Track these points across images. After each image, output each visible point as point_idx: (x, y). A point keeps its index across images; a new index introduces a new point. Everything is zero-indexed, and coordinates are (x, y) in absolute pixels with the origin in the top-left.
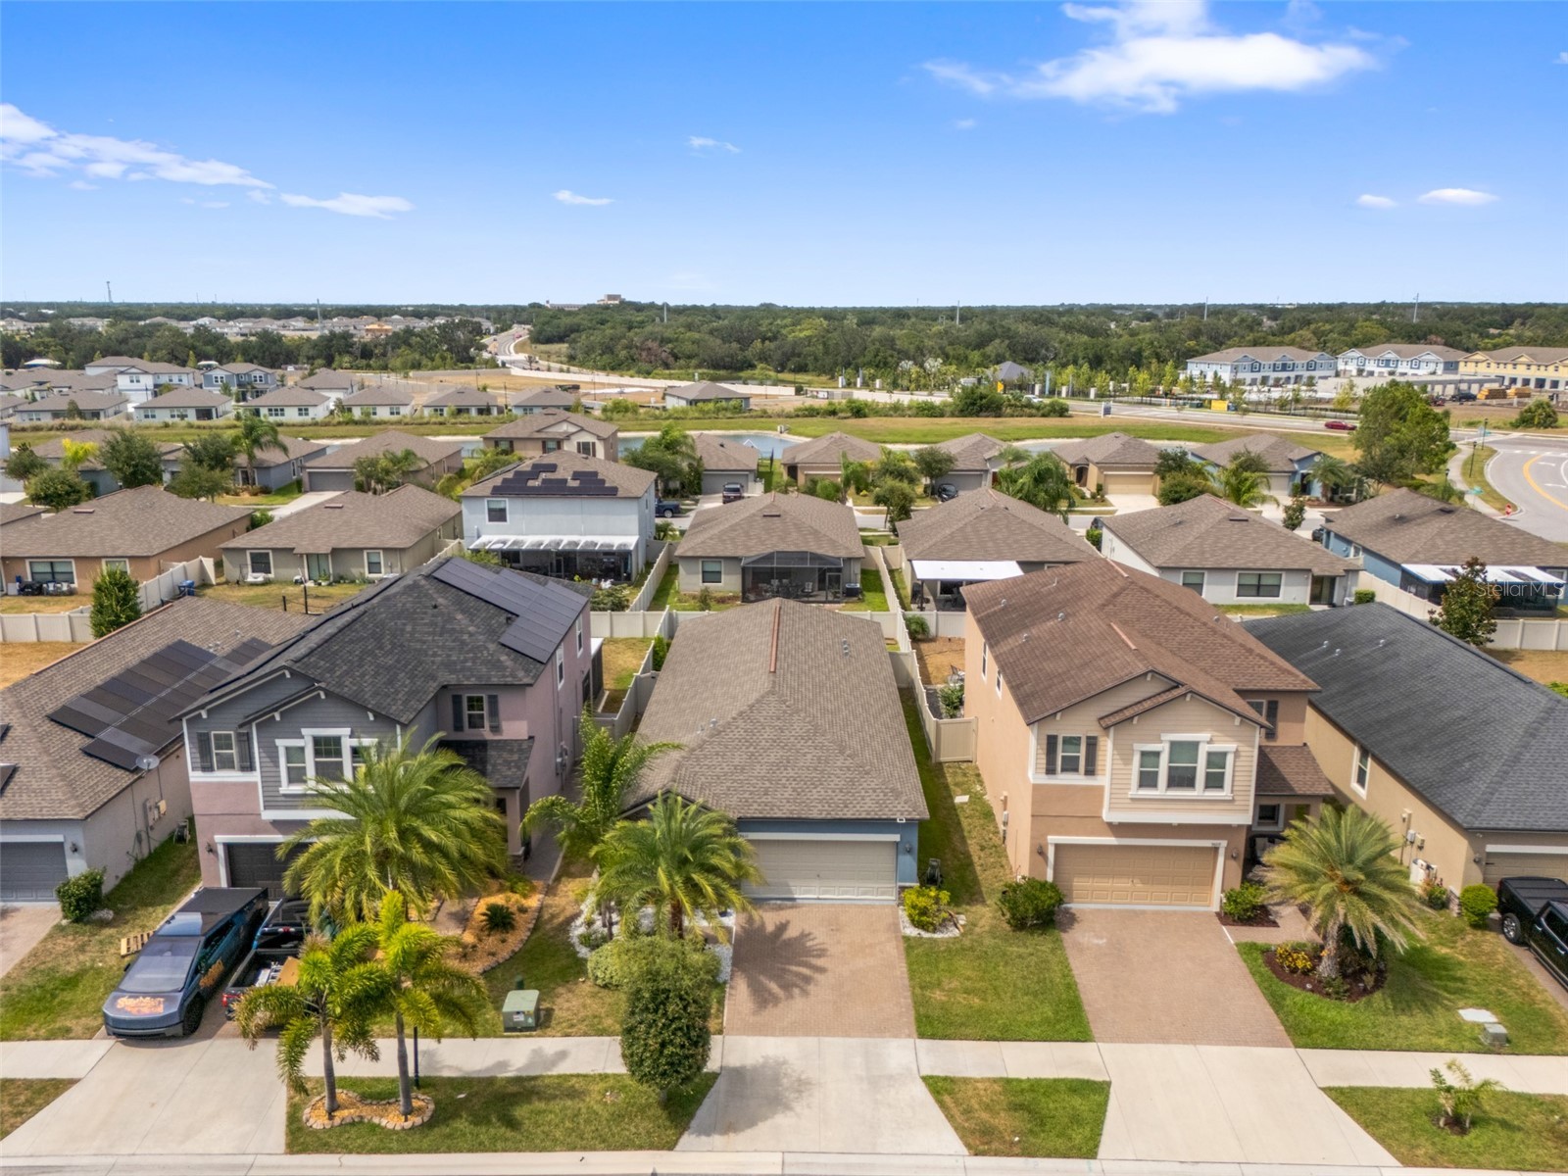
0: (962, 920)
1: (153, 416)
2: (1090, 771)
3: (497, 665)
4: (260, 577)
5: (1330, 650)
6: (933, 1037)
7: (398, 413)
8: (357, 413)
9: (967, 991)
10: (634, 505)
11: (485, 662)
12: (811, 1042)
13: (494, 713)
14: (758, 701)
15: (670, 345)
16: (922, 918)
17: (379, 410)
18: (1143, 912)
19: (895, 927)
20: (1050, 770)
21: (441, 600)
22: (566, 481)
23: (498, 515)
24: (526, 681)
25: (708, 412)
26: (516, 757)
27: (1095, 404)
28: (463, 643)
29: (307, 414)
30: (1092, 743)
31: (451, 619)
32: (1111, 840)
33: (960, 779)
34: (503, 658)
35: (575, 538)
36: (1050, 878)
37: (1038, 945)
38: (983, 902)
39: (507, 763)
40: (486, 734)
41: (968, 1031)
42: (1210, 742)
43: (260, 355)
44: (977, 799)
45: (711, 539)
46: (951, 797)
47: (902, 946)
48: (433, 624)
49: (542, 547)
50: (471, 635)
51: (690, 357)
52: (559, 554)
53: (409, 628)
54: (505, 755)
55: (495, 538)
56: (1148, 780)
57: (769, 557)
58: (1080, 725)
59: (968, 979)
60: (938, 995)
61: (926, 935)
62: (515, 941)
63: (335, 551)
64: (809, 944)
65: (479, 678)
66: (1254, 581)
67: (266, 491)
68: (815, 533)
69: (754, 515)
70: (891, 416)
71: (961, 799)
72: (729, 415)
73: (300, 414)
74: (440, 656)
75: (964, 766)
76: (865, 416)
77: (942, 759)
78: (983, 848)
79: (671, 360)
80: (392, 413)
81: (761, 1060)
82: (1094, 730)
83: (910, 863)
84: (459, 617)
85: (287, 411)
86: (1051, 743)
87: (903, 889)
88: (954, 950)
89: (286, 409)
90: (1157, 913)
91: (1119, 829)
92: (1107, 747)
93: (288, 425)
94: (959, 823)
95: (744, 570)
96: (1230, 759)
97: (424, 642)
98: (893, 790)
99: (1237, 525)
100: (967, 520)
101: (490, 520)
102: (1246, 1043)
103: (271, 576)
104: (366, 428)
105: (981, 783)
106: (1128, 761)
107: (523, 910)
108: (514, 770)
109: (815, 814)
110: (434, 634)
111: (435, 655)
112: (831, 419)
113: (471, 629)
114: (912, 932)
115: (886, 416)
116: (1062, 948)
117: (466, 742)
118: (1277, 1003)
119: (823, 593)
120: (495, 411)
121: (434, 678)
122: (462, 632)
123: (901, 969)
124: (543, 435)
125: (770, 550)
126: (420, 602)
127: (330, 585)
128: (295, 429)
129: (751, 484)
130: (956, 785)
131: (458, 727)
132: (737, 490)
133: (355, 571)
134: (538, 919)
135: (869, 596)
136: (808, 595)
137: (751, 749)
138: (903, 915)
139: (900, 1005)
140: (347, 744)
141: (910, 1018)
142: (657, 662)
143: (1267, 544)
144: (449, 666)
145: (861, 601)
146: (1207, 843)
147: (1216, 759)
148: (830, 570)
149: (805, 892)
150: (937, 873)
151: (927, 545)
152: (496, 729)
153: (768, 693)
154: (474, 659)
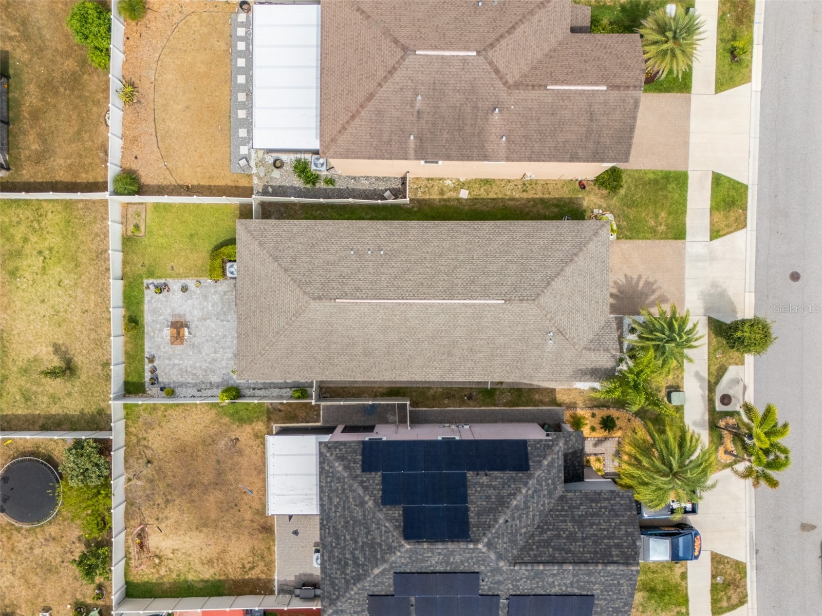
3: (551, 465)
6: (684, 233)
9: (657, 216)
11: (549, 472)
12: (688, 282)
28: (535, 492)
31: (517, 508)
47: (623, 240)
50: (528, 489)
53: (524, 530)
59: (648, 215)
60: (662, 228)
71: (464, 194)
74: (544, 502)
81: (700, 301)
97: (534, 515)
108: (572, 437)
110: (527, 514)
111: (543, 505)
122: (526, 496)
123: (640, 243)
126: (503, 534)
137: (574, 311)
141: (674, 242)
154: (547, 480)
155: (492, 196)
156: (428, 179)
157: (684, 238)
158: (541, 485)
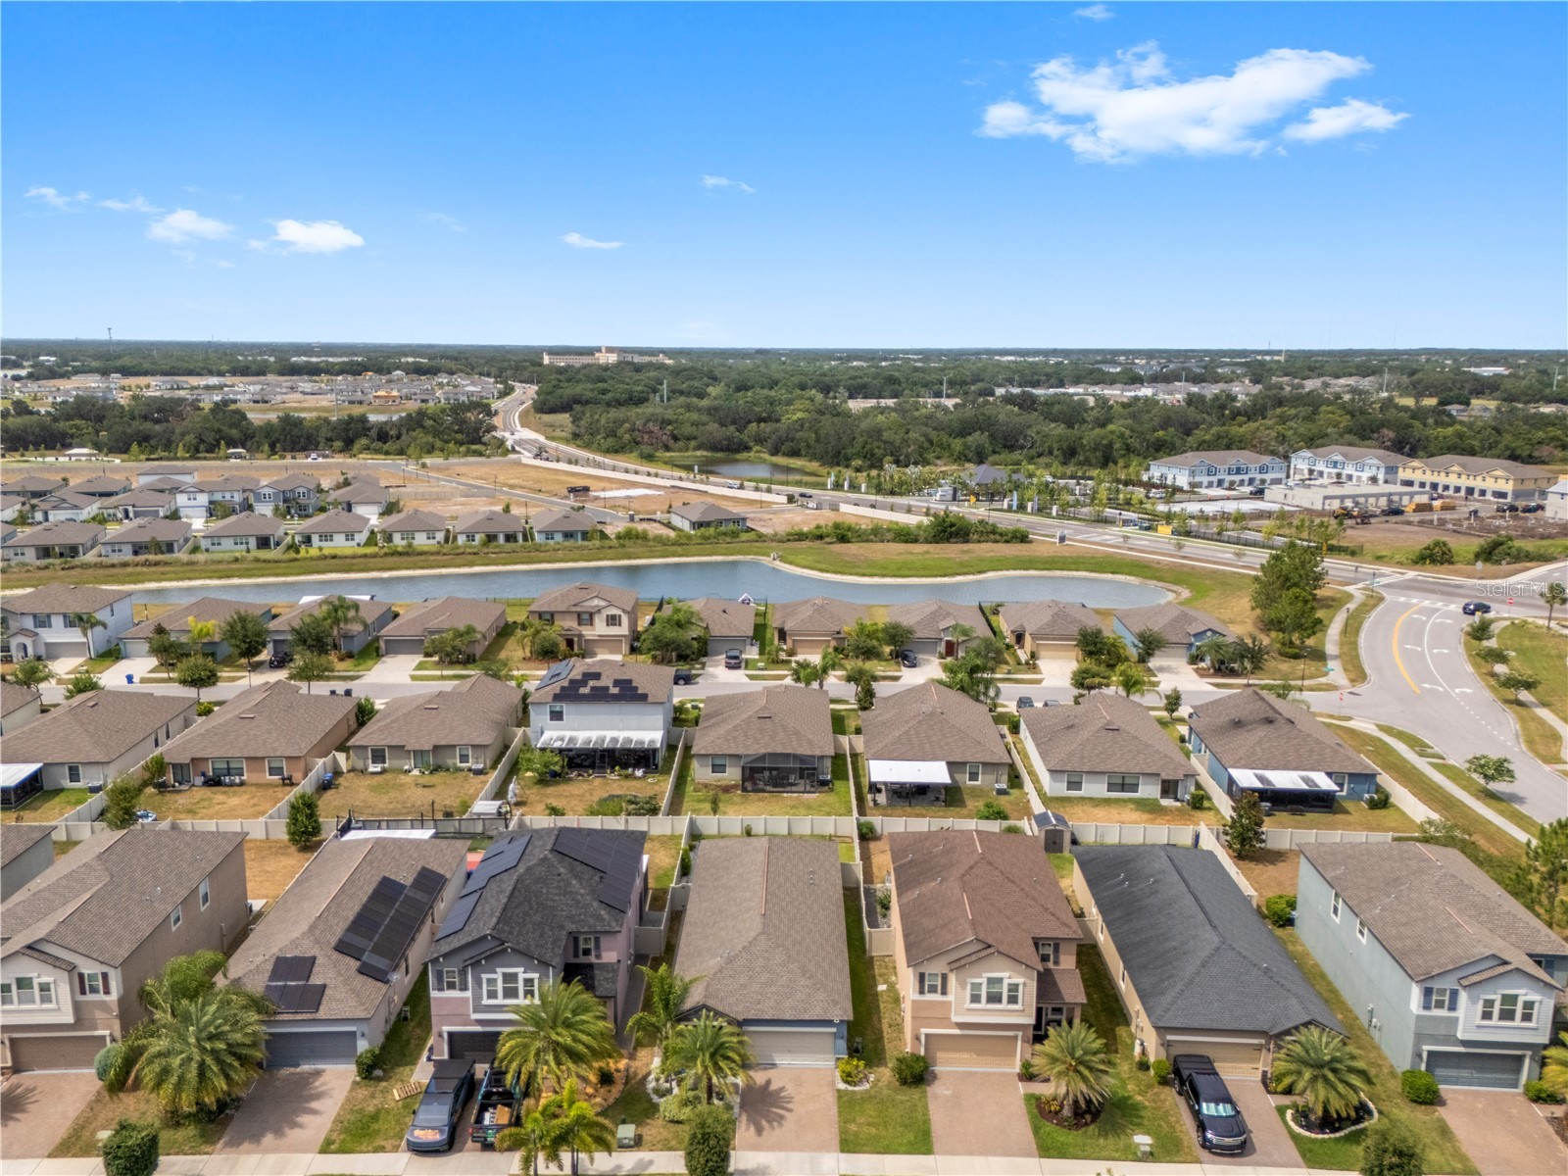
0: (872, 1078)
1: (219, 544)
2: (944, 992)
3: (599, 918)
4: (378, 768)
5: (1123, 881)
6: (848, 1152)
7: (434, 538)
8: (398, 541)
9: (869, 1125)
10: (660, 709)
11: (593, 915)
12: (782, 1155)
13: (597, 947)
14: (755, 939)
15: (670, 427)
16: (848, 1078)
17: (417, 535)
18: (976, 1073)
19: (833, 1083)
20: (922, 992)
21: (562, 870)
22: (607, 688)
23: (557, 716)
24: (617, 929)
25: (709, 538)
26: (611, 975)
27: (1055, 522)
28: (578, 902)
29: (353, 539)
30: (944, 978)
31: (569, 884)
32: (957, 1031)
33: (883, 971)
34: (603, 912)
35: (615, 734)
36: (922, 1053)
37: (914, 1093)
38: (886, 1065)
39: (606, 979)
40: (592, 959)
41: (866, 1148)
42: (1010, 978)
43: (282, 438)
44: (892, 987)
45: (719, 738)
46: (876, 986)
47: (836, 1095)
48: (559, 888)
49: (591, 746)
50: (582, 896)
51: (688, 439)
52: (604, 750)
53: (544, 891)
54: (605, 974)
55: (555, 734)
56: (975, 999)
57: (763, 757)
58: (937, 968)
59: (871, 1116)
60: (853, 1127)
61: (850, 1088)
62: (616, 1091)
63: (436, 748)
64: (782, 1094)
65: (590, 927)
66: (1120, 781)
67: (350, 656)
68: (797, 733)
69: (751, 716)
70: (872, 541)
71: (882, 987)
72: (728, 540)
73: (347, 540)
74: (565, 911)
75: (887, 960)
76: (849, 542)
77: (873, 954)
78: (890, 1026)
79: (671, 443)
80: (429, 538)
81: (755, 1166)
82: (946, 971)
83: (842, 1044)
84: (574, 882)
85: (336, 537)
86: (922, 977)
87: (838, 1059)
88: (867, 1097)
89: (335, 536)
90: (983, 1073)
91: (961, 1026)
92: (952, 979)
93: (341, 558)
94: (878, 1007)
95: (743, 768)
96: (1021, 988)
97: (555, 901)
98: (833, 1001)
99: (1111, 733)
100: (911, 724)
101: (551, 719)
102: (1014, 1155)
103: (386, 765)
104: (410, 559)
105: (896, 974)
106: (964, 987)
107: (618, 1071)
108: (611, 984)
109: (787, 1017)
110: (560, 894)
111: (562, 910)
112: (818, 544)
113: (582, 891)
114: (842, 1086)
115: (867, 541)
116: (926, 1097)
117: (581, 964)
118: (1036, 1130)
119: (802, 781)
120: (520, 537)
121: (562, 927)
122: (576, 893)
123: (834, 1110)
124: (578, 609)
125: (763, 751)
126: (550, 871)
127: (431, 773)
128: (348, 561)
129: (748, 647)
130: (881, 975)
131: (576, 955)
132: (736, 658)
133: (450, 762)
134: (627, 1076)
135: (838, 784)
136: (792, 785)
137: (750, 973)
138: (838, 1074)
139: (831, 1133)
140: (522, 977)
141: (836, 1142)
142: (685, 870)
143: (1130, 751)
144: (571, 918)
145: (831, 790)
146: (1011, 1033)
147: (1014, 988)
148: (807, 769)
149: (782, 1060)
150: (860, 1047)
151: (881, 745)
152: (598, 957)
153: (760, 933)
154: (585, 914)
155: (882, 1006)
156: (895, 968)
157: (842, 1151)
158: (582, 908)
